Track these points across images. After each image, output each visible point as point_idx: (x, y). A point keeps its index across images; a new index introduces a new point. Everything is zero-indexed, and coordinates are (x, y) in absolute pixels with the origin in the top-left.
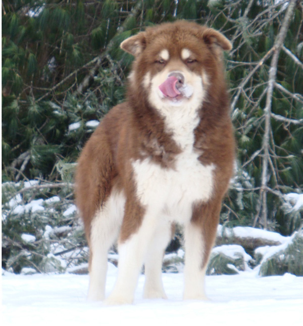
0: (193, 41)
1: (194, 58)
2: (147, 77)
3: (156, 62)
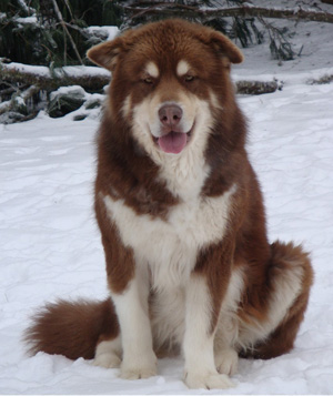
0: (195, 48)
1: (194, 73)
2: (128, 102)
3: (141, 81)
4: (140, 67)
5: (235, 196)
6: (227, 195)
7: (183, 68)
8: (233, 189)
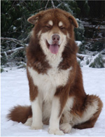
4: (47, 22)
5: (71, 71)
6: (68, 70)
7: (61, 24)
8: (71, 68)
